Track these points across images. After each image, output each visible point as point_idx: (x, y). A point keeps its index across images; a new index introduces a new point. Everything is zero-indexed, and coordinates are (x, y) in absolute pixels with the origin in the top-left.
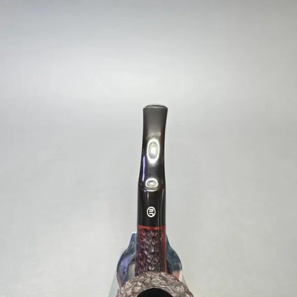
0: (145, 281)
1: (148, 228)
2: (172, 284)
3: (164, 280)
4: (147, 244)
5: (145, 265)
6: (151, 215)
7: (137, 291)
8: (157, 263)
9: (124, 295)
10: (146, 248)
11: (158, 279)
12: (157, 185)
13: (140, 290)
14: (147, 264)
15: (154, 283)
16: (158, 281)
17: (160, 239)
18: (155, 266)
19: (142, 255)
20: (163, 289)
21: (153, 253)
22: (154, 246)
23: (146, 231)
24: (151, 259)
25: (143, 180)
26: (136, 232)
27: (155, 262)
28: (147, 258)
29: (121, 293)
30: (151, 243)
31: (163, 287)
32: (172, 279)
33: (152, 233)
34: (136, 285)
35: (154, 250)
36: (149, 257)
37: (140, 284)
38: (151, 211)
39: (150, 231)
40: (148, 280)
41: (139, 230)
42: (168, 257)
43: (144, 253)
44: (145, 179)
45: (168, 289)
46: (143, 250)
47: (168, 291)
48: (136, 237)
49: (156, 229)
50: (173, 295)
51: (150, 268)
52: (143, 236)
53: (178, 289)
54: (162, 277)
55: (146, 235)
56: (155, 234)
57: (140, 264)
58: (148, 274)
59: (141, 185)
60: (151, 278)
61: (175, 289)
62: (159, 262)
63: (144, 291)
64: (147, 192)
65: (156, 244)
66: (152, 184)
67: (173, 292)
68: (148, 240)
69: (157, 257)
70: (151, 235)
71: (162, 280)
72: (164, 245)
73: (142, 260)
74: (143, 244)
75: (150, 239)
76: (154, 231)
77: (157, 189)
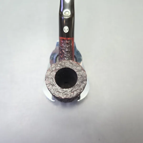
0: (62, 64)
1: (64, 38)
2: (75, 66)
3: (72, 64)
4: (64, 47)
5: (63, 57)
6: (66, 31)
7: (57, 69)
8: (69, 56)
9: (51, 71)
10: (64, 49)
11: (68, 63)
12: (70, 14)
13: (59, 68)
14: (64, 57)
15: (66, 65)
16: (68, 64)
17: (71, 44)
18: (68, 58)
19: (61, 53)
20: (70, 68)
21: (67, 52)
22: (68, 48)
23: (63, 40)
24: (66, 54)
25: (62, 10)
26: (58, 41)
27: (68, 56)
28: (64, 54)
29: (49, 69)
30: (66, 47)
31: (70, 67)
32: (75, 64)
33: (67, 42)
34: (57, 66)
35: (68, 50)
36: (65, 53)
37: (59, 65)
38: (66, 29)
39: (65, 40)
40: (63, 64)
41: (60, 40)
42: (75, 54)
43: (62, 51)
44: (63, 10)
45: (73, 68)
46: (62, 50)
47: (73, 69)
48: (58, 43)
49: (69, 39)
50: (75, 71)
51: (66, 59)
52: (62, 43)
53: (78, 68)
54: (71, 62)
55: (64, 42)
56: (68, 42)
57: (61, 57)
58: (63, 61)
59: (61, 14)
60: (65, 63)
61: (76, 68)
62: (70, 56)
63: (61, 69)
64: (64, 18)
65: (69, 47)
66: (67, 13)
67: (75, 69)
68: (64, 45)
69: (69, 54)
70: (66, 42)
71: (70, 64)
72: (73, 48)
73: (61, 55)
74: (62, 47)
75: (66, 44)
76: (68, 40)
77: (70, 17)
